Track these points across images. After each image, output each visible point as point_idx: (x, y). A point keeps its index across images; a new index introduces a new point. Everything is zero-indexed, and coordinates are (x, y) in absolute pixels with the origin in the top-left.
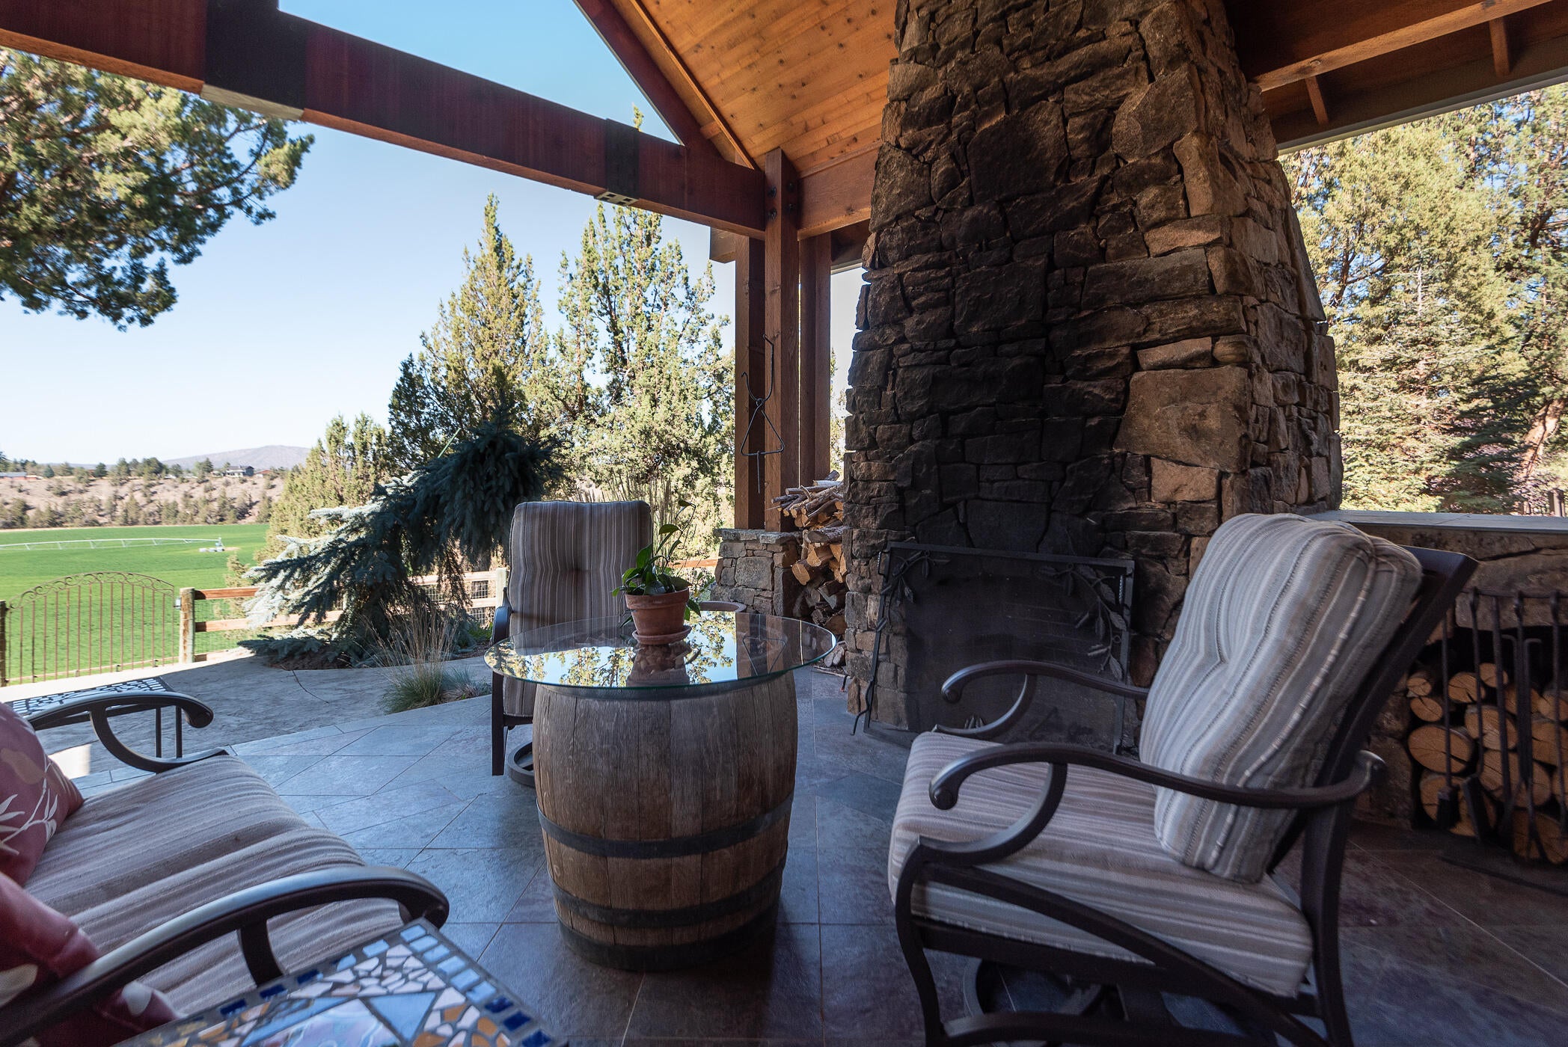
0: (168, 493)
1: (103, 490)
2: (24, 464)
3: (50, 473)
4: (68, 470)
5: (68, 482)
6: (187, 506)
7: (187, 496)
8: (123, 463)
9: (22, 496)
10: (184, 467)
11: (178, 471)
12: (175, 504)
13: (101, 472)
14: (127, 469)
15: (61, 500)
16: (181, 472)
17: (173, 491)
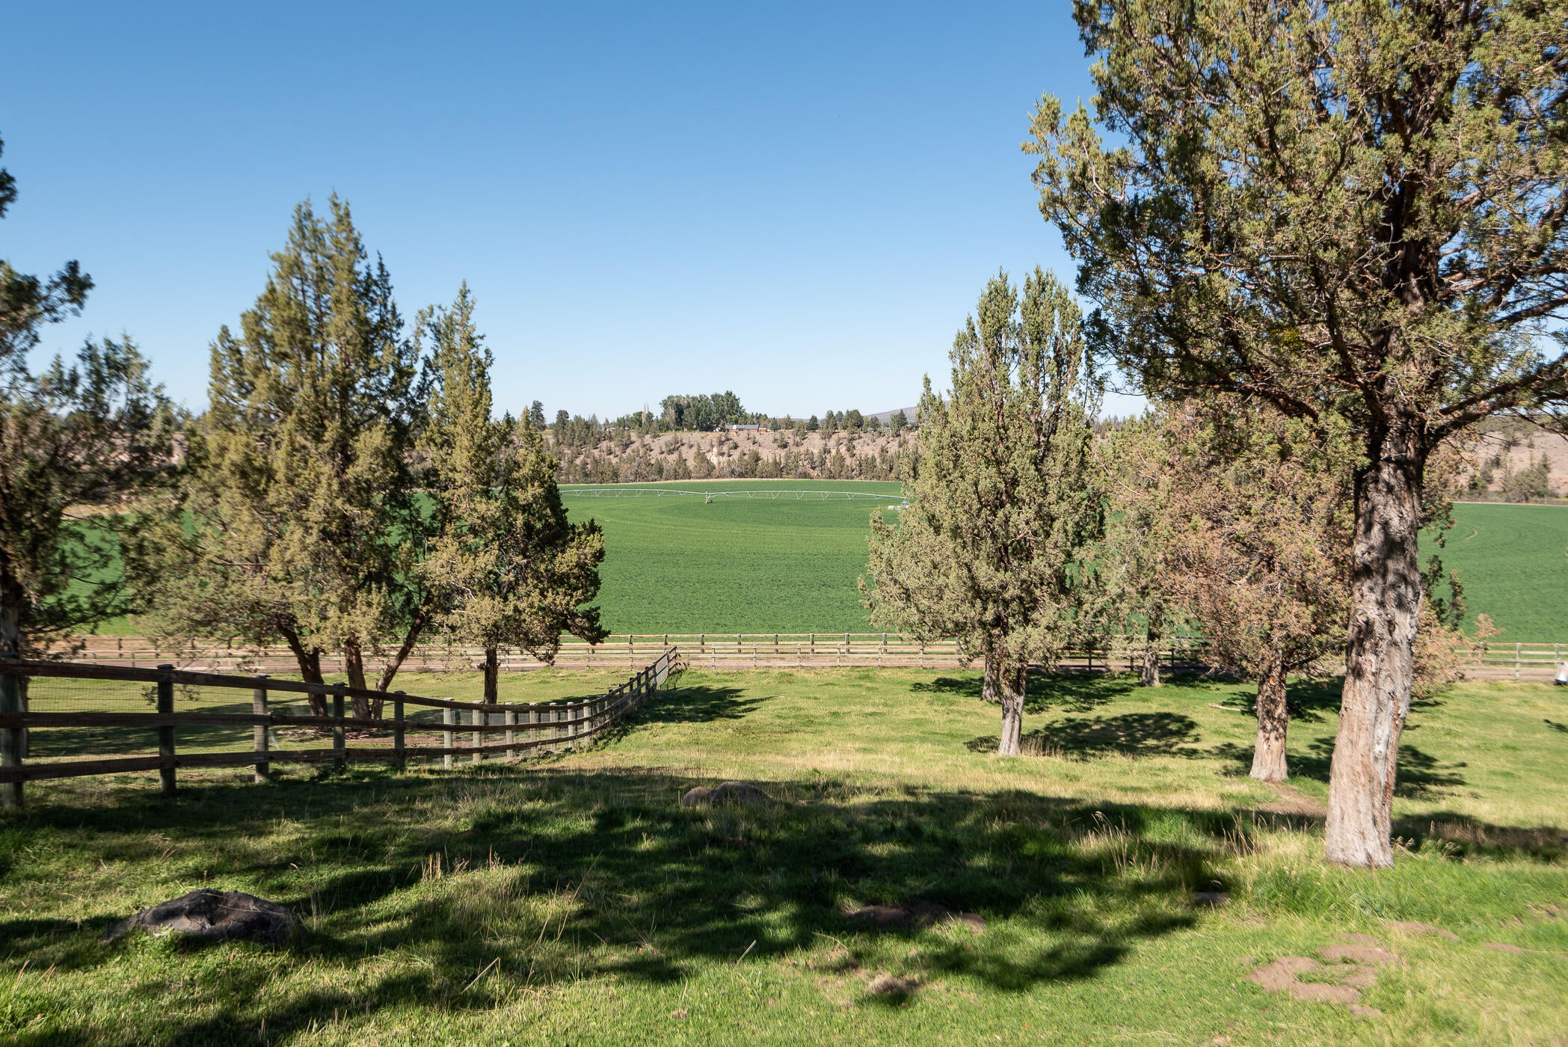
0: (868, 448)
1: (814, 443)
2: (759, 417)
3: (775, 425)
4: (789, 424)
5: (789, 435)
6: (883, 461)
7: (884, 450)
8: (830, 415)
9: (755, 448)
10: (882, 421)
11: (875, 423)
12: (874, 459)
13: (813, 425)
14: (834, 422)
15: (783, 452)
16: (878, 426)
17: (872, 446)
